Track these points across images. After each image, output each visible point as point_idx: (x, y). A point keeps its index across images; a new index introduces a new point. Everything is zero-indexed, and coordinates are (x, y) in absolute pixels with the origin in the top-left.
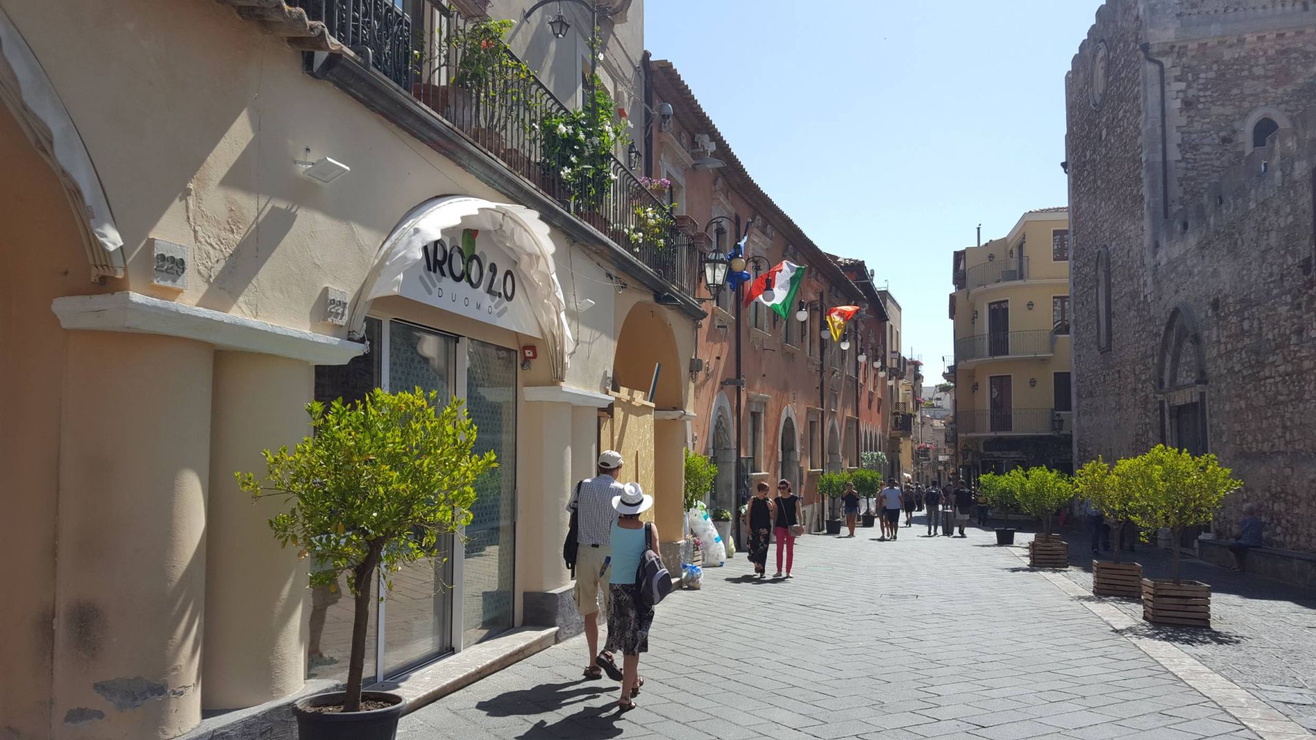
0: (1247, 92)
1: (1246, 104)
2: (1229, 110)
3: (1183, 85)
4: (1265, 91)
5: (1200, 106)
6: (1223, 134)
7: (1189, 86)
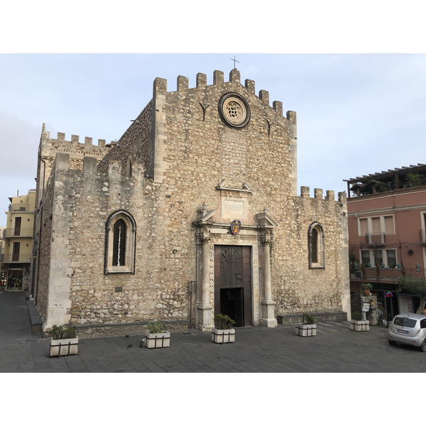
3: (51, 169)
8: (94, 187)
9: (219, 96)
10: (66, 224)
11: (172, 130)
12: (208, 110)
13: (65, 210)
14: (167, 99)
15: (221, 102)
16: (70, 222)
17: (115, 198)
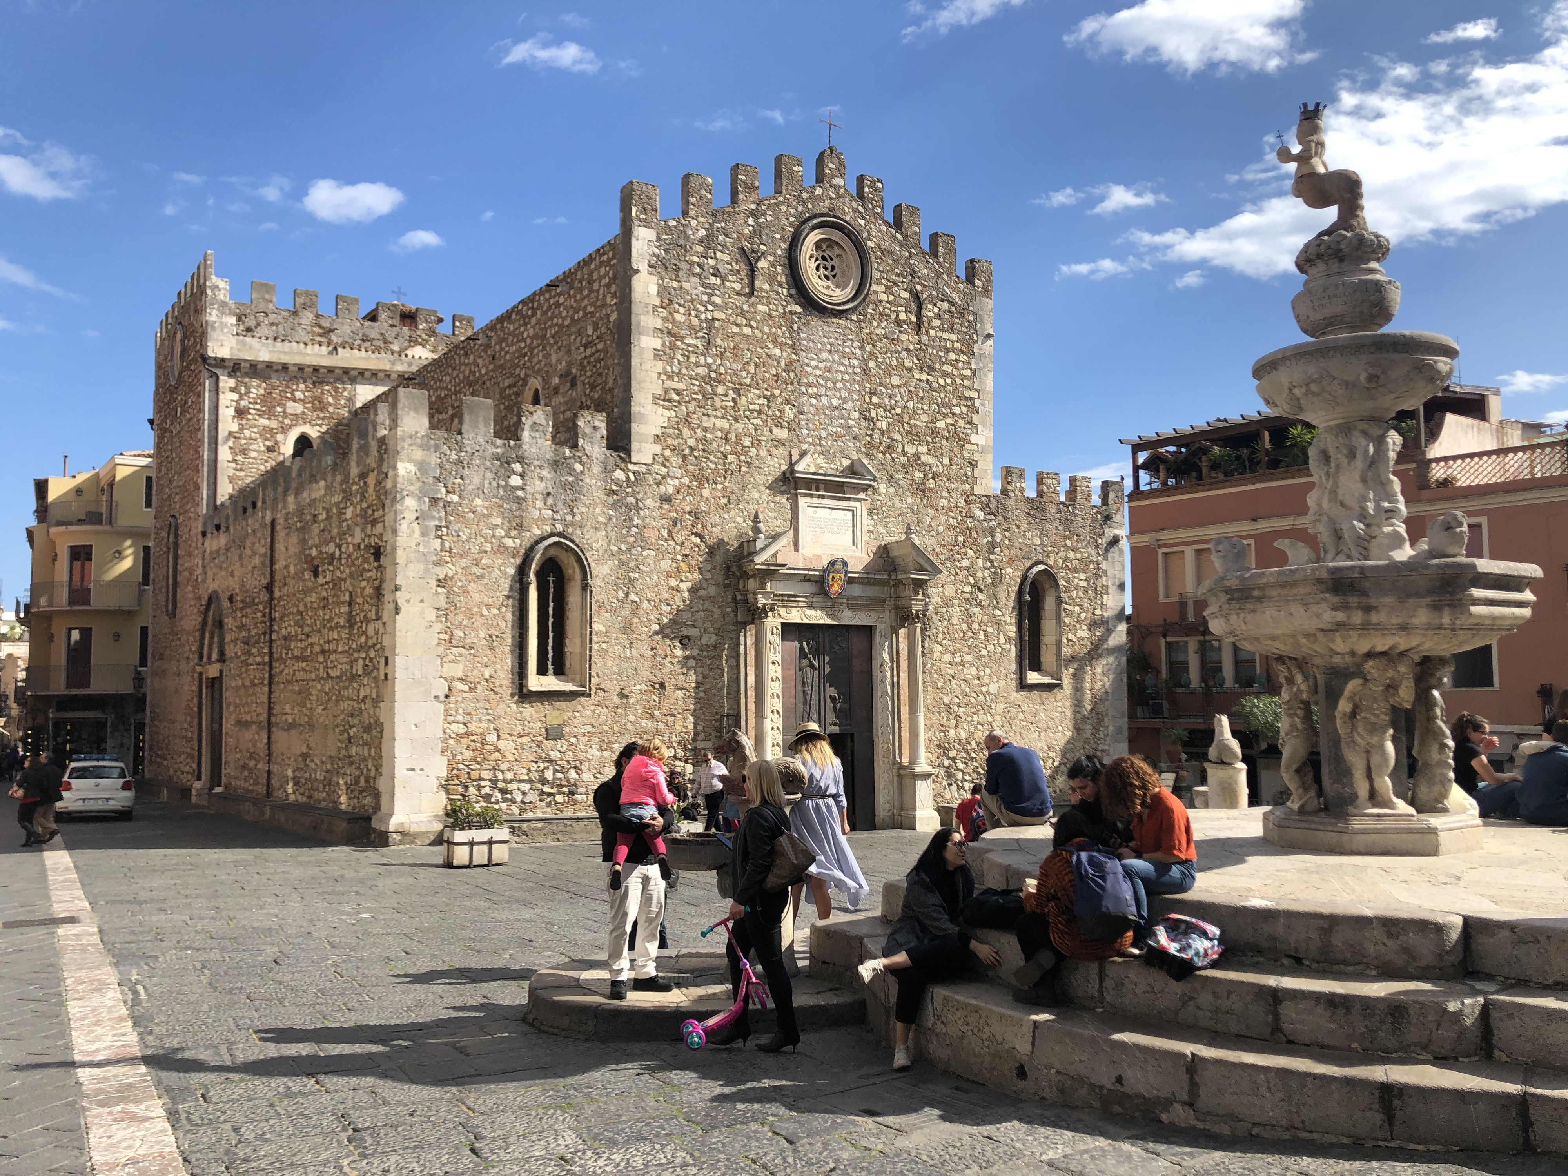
0: (288, 411)
1: (287, 421)
2: (274, 424)
3: (235, 396)
4: (304, 413)
5: (249, 417)
6: (268, 443)
7: (241, 397)
8: (489, 475)
9: (791, 225)
10: (427, 571)
11: (674, 322)
12: (762, 264)
13: (423, 534)
14: (659, 239)
15: (795, 242)
16: (437, 564)
17: (539, 504)
